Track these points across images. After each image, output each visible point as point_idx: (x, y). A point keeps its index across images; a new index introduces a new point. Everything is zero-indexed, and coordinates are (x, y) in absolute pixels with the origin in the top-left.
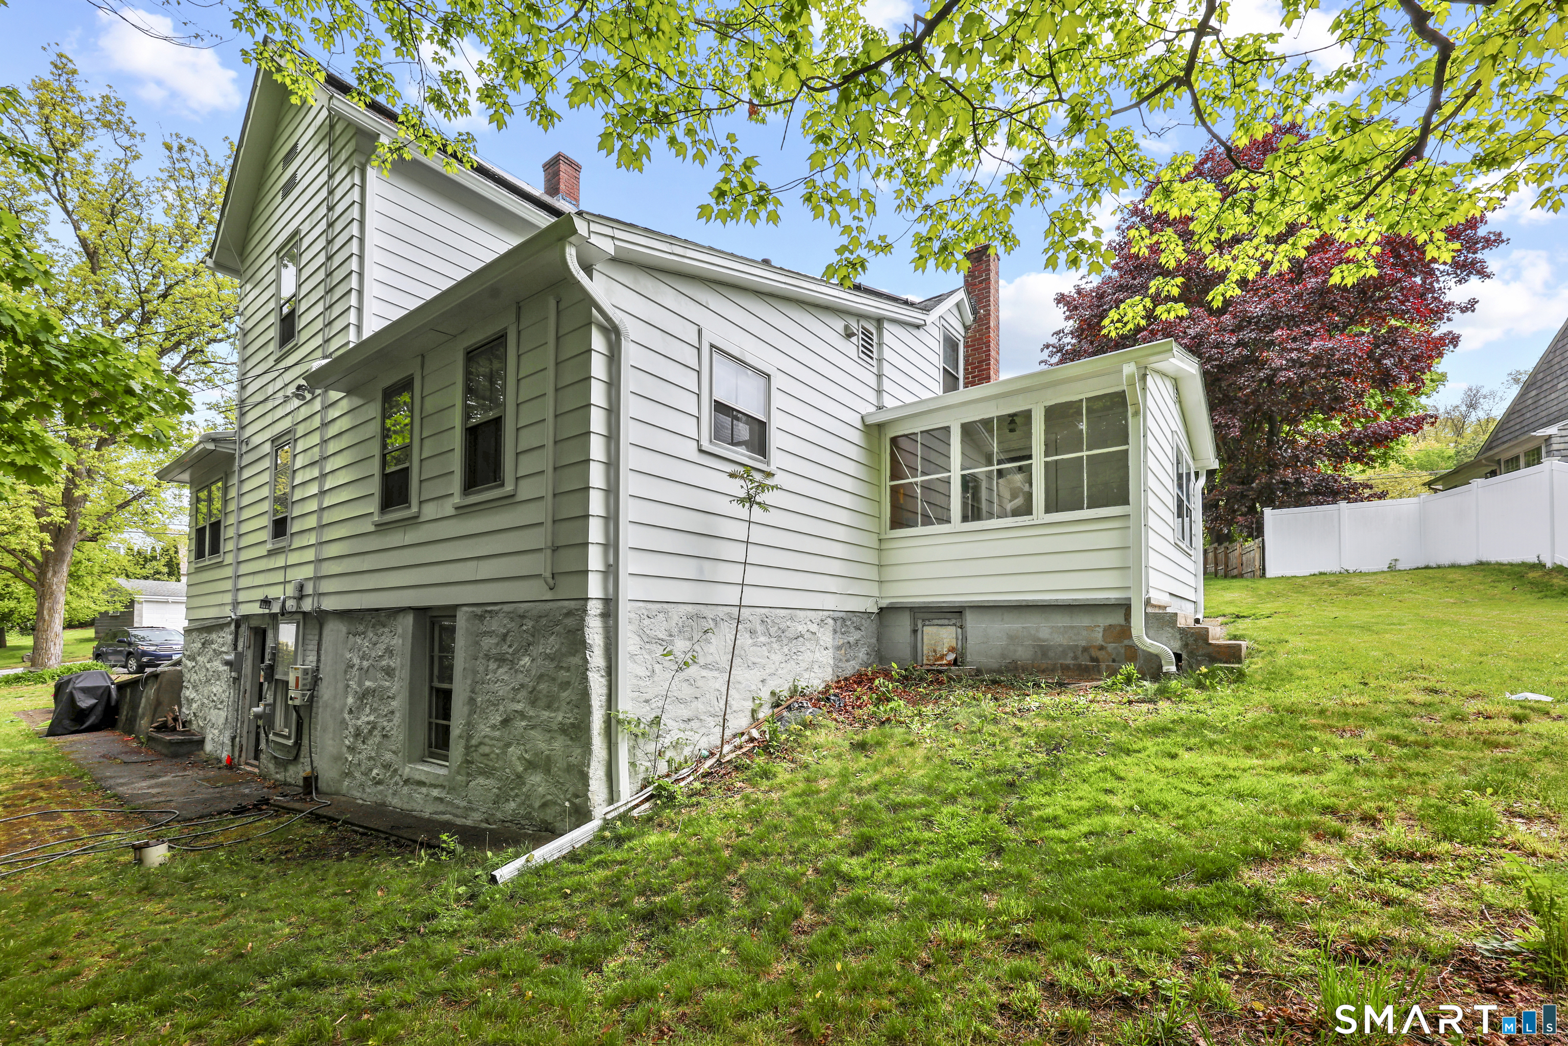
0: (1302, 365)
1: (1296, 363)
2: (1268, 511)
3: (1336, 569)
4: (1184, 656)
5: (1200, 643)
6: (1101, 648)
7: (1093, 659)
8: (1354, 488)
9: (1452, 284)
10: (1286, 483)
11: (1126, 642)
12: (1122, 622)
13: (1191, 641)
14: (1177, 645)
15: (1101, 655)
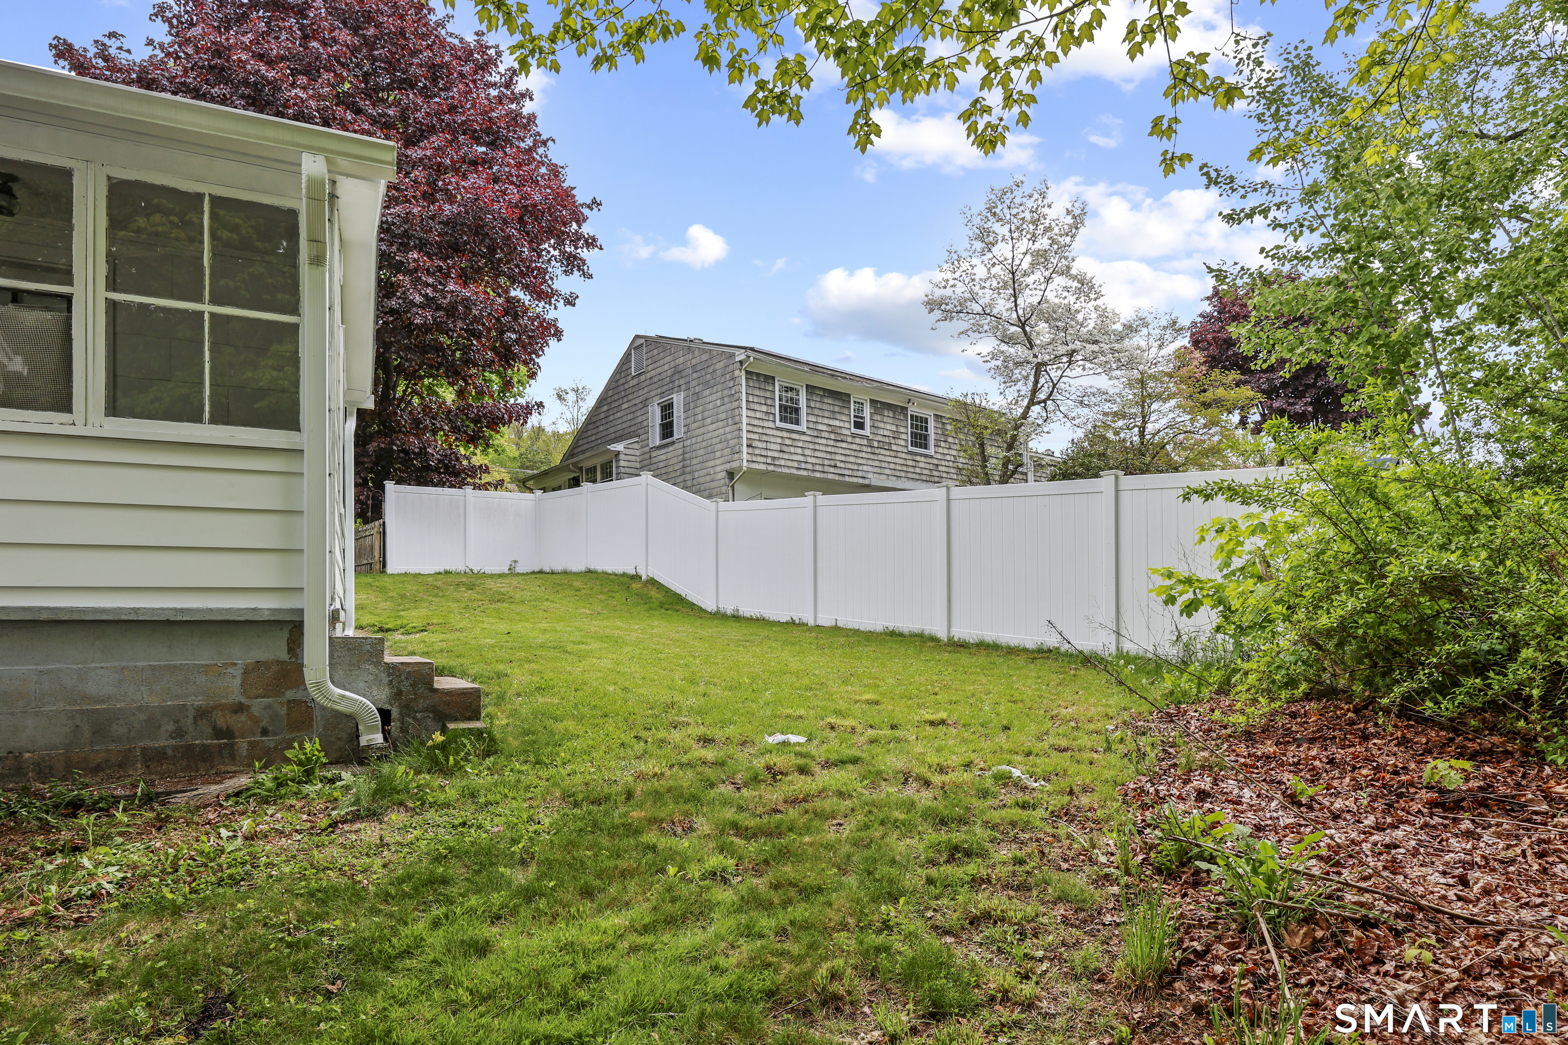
0: (439, 308)
1: (429, 302)
2: (389, 485)
3: (461, 568)
4: (395, 713)
5: (421, 689)
6: (239, 708)
7: (219, 733)
8: (474, 471)
9: (559, 271)
10: (406, 452)
11: (290, 694)
12: (284, 656)
13: (406, 686)
14: (383, 694)
15: (238, 722)
